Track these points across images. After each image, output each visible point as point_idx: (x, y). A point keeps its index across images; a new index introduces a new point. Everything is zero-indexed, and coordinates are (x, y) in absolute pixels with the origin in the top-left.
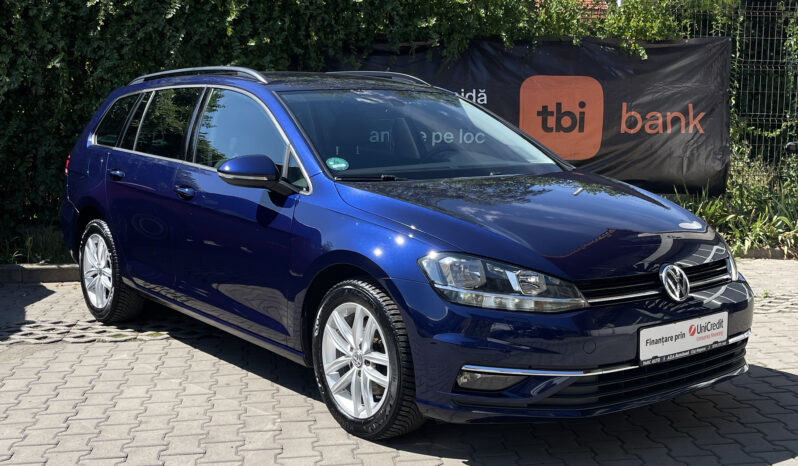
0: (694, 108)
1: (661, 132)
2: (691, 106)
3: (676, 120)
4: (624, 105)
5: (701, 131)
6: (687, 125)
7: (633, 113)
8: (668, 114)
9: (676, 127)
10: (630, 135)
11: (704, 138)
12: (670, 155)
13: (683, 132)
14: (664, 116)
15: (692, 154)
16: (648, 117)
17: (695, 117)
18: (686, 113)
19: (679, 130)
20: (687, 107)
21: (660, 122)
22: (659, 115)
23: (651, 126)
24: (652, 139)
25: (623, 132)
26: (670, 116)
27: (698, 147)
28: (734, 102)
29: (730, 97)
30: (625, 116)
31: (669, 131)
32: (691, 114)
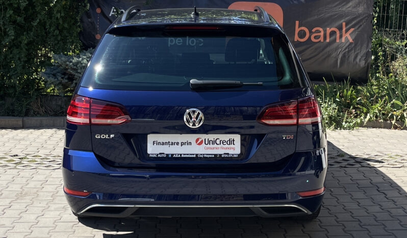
0: (346, 25)
1: (322, 41)
2: (344, 24)
3: (333, 33)
4: (297, 22)
5: (351, 40)
6: (341, 37)
7: (303, 28)
8: (328, 29)
9: (332, 38)
10: (301, 42)
11: (353, 45)
12: (329, 56)
13: (338, 41)
14: (325, 31)
15: (344, 56)
16: (314, 30)
17: (347, 31)
18: (340, 28)
19: (335, 40)
20: (342, 24)
21: (322, 34)
22: (321, 29)
23: (315, 37)
24: (317, 45)
25: (296, 40)
26: (329, 30)
27: (349, 52)
28: (376, 22)
29: (374, 18)
30: (297, 30)
31: (328, 40)
32: (344, 29)
